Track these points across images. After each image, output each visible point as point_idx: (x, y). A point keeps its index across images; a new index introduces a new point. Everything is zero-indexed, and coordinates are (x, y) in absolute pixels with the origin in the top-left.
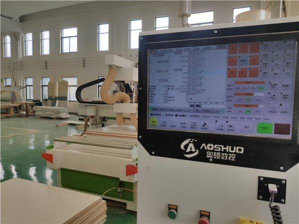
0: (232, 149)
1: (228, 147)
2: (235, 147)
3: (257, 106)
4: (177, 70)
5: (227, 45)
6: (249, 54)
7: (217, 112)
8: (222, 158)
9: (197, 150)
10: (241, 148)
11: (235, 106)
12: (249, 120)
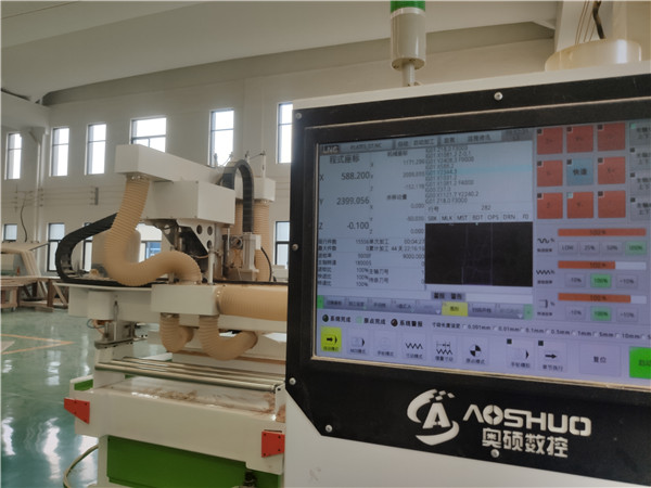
0: (558, 423)
1: (543, 415)
2: (564, 418)
3: (626, 299)
4: (394, 197)
5: (533, 131)
6: (596, 154)
7: (511, 313)
8: (528, 450)
9: (455, 425)
10: (584, 420)
11: (563, 297)
12: (604, 338)
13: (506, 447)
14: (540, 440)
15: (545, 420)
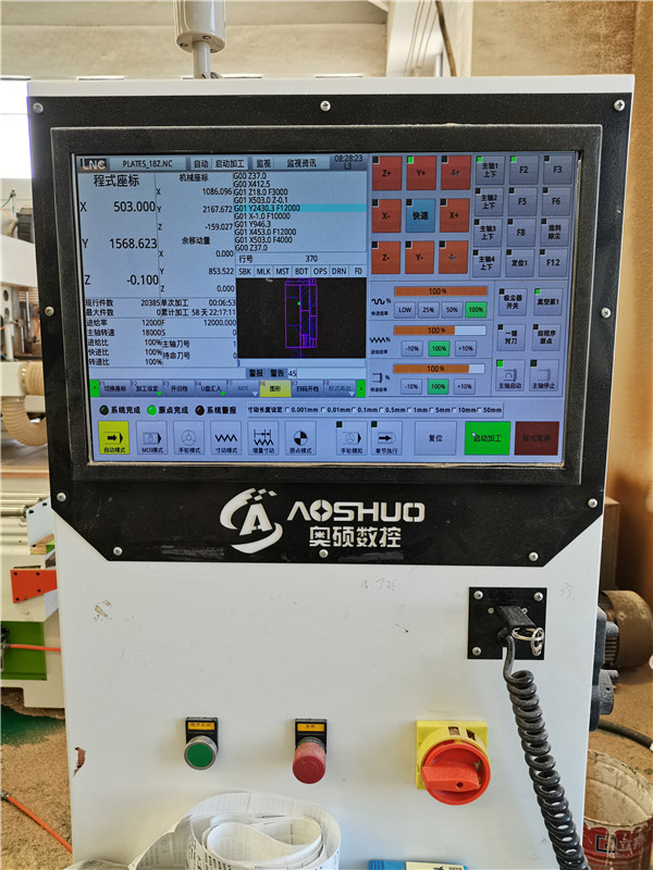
13: (335, 545)
14: (372, 532)
15: (378, 511)
